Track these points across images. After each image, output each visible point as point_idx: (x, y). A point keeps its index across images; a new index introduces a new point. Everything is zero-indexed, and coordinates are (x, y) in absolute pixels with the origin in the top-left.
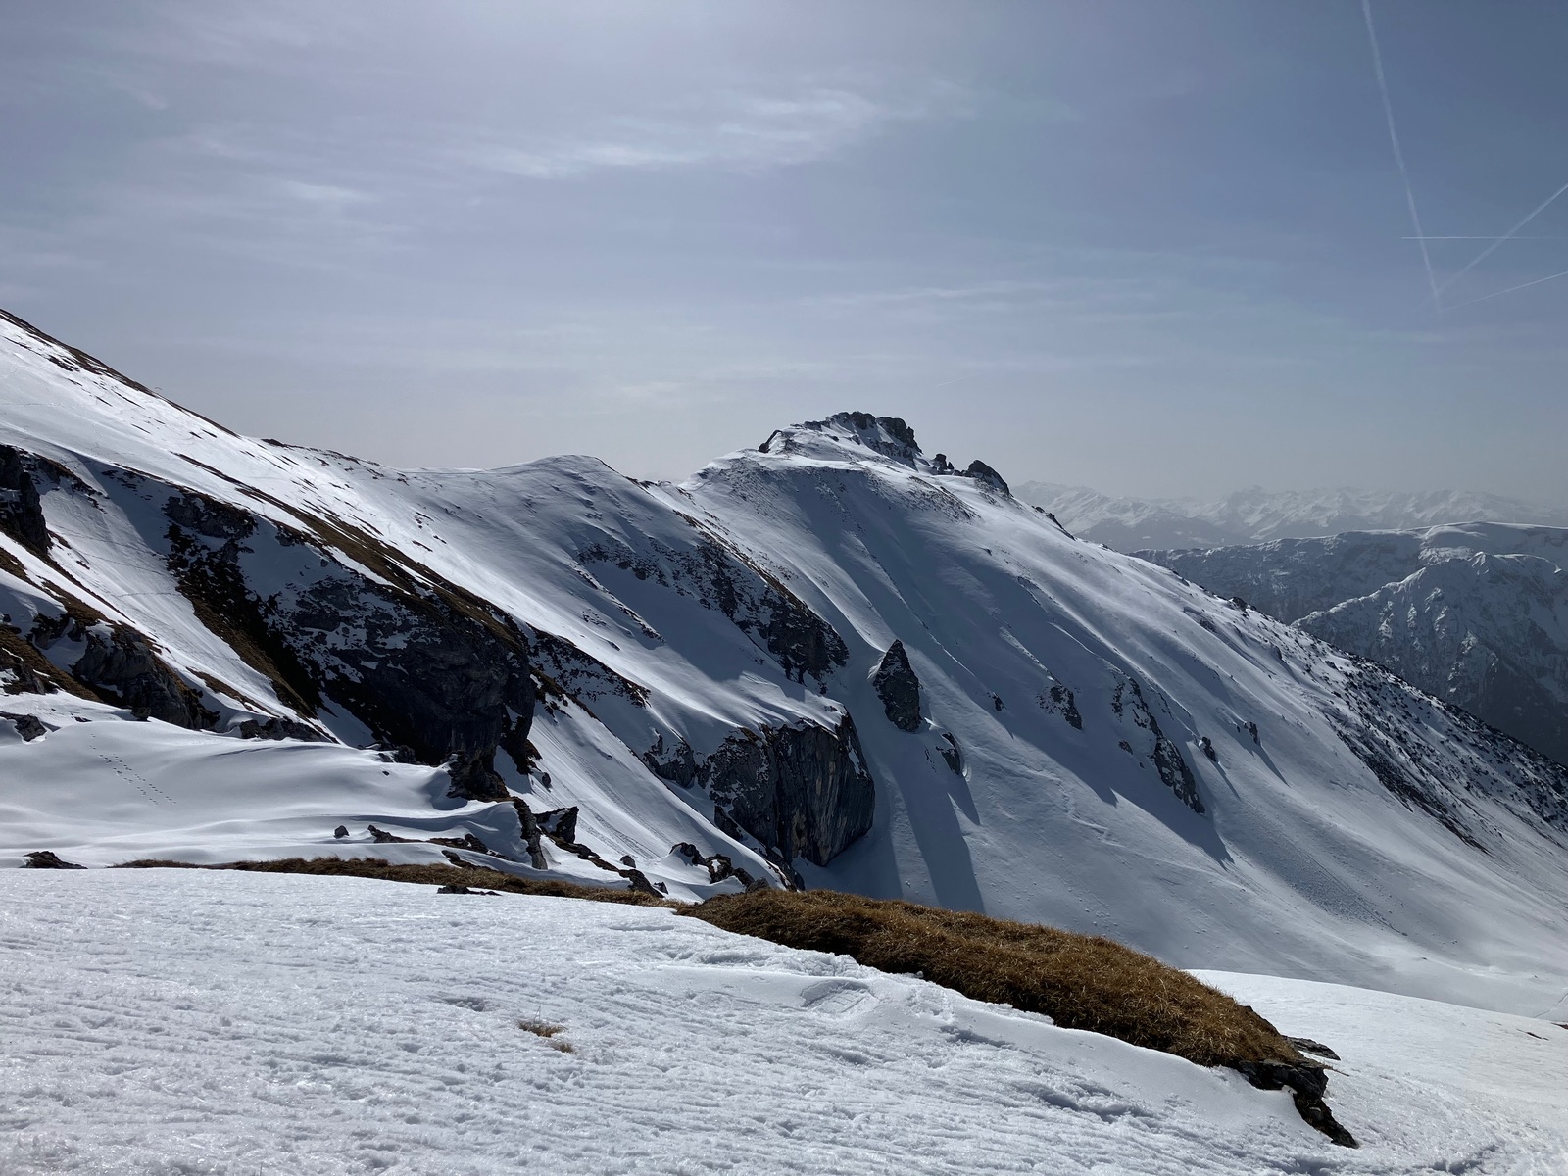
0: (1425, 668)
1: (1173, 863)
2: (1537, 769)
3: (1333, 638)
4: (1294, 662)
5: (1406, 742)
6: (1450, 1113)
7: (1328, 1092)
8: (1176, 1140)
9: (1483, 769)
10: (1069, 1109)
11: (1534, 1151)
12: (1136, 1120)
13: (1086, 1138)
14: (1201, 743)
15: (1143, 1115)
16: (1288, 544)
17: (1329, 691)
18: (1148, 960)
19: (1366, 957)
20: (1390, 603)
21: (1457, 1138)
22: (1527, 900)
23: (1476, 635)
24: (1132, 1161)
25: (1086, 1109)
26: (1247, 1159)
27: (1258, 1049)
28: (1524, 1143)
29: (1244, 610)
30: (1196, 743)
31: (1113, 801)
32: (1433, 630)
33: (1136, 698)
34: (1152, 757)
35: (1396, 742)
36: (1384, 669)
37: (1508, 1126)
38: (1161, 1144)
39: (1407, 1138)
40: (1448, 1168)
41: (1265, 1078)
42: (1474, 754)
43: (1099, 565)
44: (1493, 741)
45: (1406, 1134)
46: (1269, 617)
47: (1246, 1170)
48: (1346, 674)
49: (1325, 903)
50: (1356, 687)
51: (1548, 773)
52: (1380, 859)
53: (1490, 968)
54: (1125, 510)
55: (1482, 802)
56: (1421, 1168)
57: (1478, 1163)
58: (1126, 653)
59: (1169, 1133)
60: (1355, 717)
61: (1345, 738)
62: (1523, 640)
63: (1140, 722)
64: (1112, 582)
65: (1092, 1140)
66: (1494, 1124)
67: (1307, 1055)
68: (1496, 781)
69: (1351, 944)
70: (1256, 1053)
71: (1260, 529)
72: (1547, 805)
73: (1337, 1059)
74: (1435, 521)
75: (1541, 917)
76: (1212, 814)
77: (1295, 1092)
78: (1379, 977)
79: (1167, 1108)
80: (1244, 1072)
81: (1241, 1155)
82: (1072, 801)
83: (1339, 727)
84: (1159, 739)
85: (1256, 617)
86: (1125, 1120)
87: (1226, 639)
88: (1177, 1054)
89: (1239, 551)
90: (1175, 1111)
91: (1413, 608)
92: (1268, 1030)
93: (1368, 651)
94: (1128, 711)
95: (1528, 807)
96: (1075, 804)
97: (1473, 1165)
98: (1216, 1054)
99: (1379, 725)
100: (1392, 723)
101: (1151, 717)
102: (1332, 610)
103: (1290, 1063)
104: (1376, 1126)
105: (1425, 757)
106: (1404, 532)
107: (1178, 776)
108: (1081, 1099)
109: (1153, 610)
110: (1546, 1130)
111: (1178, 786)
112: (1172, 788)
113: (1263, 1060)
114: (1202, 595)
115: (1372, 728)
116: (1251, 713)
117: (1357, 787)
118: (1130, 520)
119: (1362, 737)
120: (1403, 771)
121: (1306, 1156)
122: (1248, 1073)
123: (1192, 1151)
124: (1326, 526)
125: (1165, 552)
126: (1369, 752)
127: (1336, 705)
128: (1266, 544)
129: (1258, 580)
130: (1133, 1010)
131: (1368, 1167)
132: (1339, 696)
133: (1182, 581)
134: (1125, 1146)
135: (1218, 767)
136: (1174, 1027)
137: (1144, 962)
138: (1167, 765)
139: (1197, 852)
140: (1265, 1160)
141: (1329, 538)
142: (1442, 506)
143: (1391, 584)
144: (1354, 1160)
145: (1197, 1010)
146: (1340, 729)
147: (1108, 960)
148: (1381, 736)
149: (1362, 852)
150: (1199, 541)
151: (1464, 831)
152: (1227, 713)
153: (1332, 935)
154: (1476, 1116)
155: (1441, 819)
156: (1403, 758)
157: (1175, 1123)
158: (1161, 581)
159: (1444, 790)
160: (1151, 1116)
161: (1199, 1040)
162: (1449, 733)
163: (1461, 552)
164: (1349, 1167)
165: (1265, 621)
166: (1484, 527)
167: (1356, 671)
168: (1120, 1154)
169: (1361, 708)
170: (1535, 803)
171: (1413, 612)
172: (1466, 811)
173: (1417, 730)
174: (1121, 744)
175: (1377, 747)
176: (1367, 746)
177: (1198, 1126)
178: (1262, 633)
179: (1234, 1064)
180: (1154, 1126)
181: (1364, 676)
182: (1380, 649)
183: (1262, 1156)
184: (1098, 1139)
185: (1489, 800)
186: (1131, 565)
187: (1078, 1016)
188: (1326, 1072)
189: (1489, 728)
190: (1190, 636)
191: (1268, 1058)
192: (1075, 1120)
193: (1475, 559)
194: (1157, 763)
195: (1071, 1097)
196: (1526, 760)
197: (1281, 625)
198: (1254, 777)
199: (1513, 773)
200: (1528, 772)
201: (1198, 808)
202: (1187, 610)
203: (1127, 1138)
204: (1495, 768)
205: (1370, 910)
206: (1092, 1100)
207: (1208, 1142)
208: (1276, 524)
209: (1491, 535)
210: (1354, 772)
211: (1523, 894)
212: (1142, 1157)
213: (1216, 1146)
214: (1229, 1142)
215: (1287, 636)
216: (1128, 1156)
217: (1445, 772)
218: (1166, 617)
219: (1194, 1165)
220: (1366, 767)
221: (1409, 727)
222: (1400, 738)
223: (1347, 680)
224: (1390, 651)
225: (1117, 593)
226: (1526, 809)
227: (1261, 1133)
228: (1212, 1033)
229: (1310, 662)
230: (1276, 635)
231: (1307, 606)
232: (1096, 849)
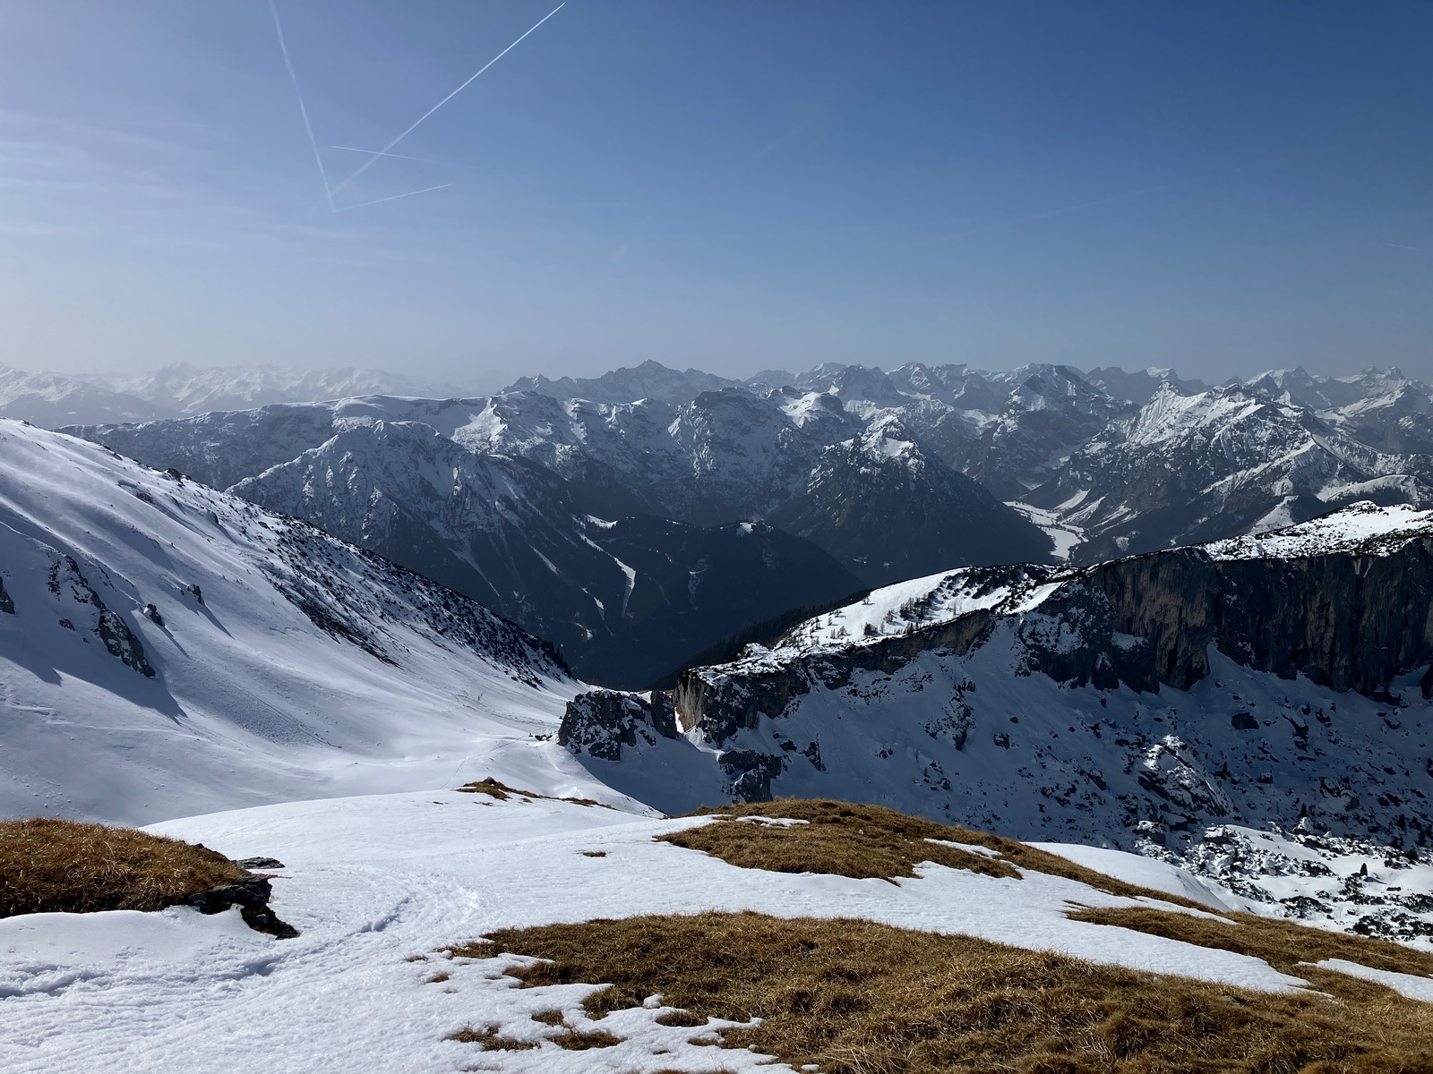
0: (343, 521)
1: (127, 729)
2: (431, 594)
3: (263, 501)
4: (230, 525)
5: (331, 585)
6: (374, 884)
7: (273, 897)
8: (129, 989)
9: (392, 600)
10: (13, 997)
11: (438, 893)
12: (87, 984)
13: (33, 1019)
14: (146, 610)
15: (93, 977)
16: (216, 416)
17: (264, 548)
18: (93, 828)
19: (311, 774)
20: (311, 467)
21: (380, 901)
22: (430, 699)
23: (381, 490)
24: (84, 1023)
25: (31, 991)
26: (200, 981)
27: (207, 879)
28: (429, 889)
29: (179, 480)
30: (142, 610)
31: (57, 680)
32: (347, 488)
33: (74, 573)
34: (96, 630)
35: (323, 586)
36: (310, 525)
37: (418, 880)
38: (113, 998)
39: (339, 915)
40: (373, 928)
41: (212, 904)
42: (385, 588)
43: (21, 443)
44: (399, 575)
45: (339, 912)
46: (203, 485)
47: (200, 991)
48: (277, 532)
49: (273, 736)
50: (286, 542)
51: (439, 595)
52: (316, 688)
53: (406, 759)
54: (46, 385)
55: (394, 626)
56: (351, 935)
57: (395, 916)
58: (60, 530)
59: (122, 984)
60: (288, 569)
61: (281, 589)
62: (415, 491)
63: (80, 598)
64: (38, 459)
65: (39, 1019)
66: (408, 881)
67: (254, 871)
68: (402, 608)
69: (297, 766)
70: (205, 883)
71: (190, 403)
72: (439, 621)
73: (283, 866)
74: (343, 394)
75: (440, 710)
76: (162, 676)
77: (243, 907)
78: (322, 788)
79: (118, 963)
80: (194, 905)
81: (193, 980)
82: (9, 688)
83: (274, 579)
84: (102, 612)
85: (191, 486)
86: (76, 988)
87: (164, 509)
88: (127, 908)
89: (171, 425)
90: (125, 963)
91: (330, 470)
92: (217, 860)
93: (295, 510)
94: (67, 590)
95: (426, 624)
96: (13, 691)
97: (392, 919)
98: (166, 897)
99: (308, 574)
100: (320, 571)
101: (93, 592)
102: (261, 476)
103: (237, 883)
104: (314, 913)
105: (347, 596)
106: (319, 404)
107: (125, 645)
108: (25, 983)
109: (86, 485)
110: (445, 874)
111: (126, 655)
112: (120, 657)
113: (212, 888)
114: (136, 469)
115: (303, 577)
116: (193, 576)
117: (294, 629)
118: (52, 395)
119: (295, 586)
120: (331, 610)
121: (254, 959)
122: (199, 904)
123: (145, 993)
124: (251, 400)
125: (94, 427)
126: (302, 598)
127: (271, 560)
128: (196, 417)
129: (191, 452)
130: (77, 880)
131: (308, 949)
132: (272, 552)
133: (115, 455)
134: (75, 1013)
135: (166, 632)
136: (124, 884)
137: (89, 830)
138: (113, 636)
139: (151, 714)
140: (217, 976)
141: (255, 411)
142: (347, 381)
143: (310, 450)
144: (296, 948)
145: (146, 862)
146: (275, 581)
147: (48, 839)
148: (311, 583)
149: (301, 685)
150: (130, 416)
151: (381, 652)
152: (170, 578)
153: (280, 761)
154: (394, 879)
155: (363, 645)
156: (330, 599)
157: (127, 974)
158: (91, 456)
159: (364, 621)
160: (102, 975)
161: (149, 889)
162: (365, 573)
163: (365, 421)
164: (292, 955)
165: (200, 490)
166: (382, 400)
167: (286, 528)
168: (71, 1022)
169: (292, 561)
170: (431, 620)
171: (330, 473)
172: (382, 636)
173: (339, 574)
174: (61, 622)
175: (308, 593)
176: (300, 593)
177: (151, 969)
178: (199, 501)
179: (185, 900)
180: (106, 983)
181: (293, 532)
182: (305, 507)
183: (214, 973)
184: (45, 1016)
185: (398, 623)
186: (58, 441)
187: (17, 902)
188: (270, 881)
189: (395, 565)
190: (127, 508)
191: (217, 885)
192: (19, 1005)
193: (376, 426)
194: (103, 635)
195: (12, 985)
196: (423, 587)
197: (216, 492)
198: (201, 635)
199: (415, 599)
200: (425, 597)
201: (149, 672)
202: (122, 483)
203: (77, 1004)
204: (401, 597)
205: (311, 733)
206: (37, 981)
207: (161, 979)
208: (203, 399)
209: (388, 407)
210: (291, 618)
211: (426, 694)
212: (94, 1017)
213: (169, 980)
214: (181, 972)
215: (223, 502)
216: (79, 1021)
217: (364, 606)
218: (100, 491)
219: (147, 1005)
220: (300, 611)
221: (333, 572)
222: (327, 583)
223: (278, 537)
224: (314, 508)
225: (44, 471)
226: (425, 626)
227: (212, 954)
228: (162, 878)
229: (245, 524)
230: (212, 502)
231: (238, 473)
232: (41, 732)
